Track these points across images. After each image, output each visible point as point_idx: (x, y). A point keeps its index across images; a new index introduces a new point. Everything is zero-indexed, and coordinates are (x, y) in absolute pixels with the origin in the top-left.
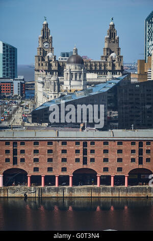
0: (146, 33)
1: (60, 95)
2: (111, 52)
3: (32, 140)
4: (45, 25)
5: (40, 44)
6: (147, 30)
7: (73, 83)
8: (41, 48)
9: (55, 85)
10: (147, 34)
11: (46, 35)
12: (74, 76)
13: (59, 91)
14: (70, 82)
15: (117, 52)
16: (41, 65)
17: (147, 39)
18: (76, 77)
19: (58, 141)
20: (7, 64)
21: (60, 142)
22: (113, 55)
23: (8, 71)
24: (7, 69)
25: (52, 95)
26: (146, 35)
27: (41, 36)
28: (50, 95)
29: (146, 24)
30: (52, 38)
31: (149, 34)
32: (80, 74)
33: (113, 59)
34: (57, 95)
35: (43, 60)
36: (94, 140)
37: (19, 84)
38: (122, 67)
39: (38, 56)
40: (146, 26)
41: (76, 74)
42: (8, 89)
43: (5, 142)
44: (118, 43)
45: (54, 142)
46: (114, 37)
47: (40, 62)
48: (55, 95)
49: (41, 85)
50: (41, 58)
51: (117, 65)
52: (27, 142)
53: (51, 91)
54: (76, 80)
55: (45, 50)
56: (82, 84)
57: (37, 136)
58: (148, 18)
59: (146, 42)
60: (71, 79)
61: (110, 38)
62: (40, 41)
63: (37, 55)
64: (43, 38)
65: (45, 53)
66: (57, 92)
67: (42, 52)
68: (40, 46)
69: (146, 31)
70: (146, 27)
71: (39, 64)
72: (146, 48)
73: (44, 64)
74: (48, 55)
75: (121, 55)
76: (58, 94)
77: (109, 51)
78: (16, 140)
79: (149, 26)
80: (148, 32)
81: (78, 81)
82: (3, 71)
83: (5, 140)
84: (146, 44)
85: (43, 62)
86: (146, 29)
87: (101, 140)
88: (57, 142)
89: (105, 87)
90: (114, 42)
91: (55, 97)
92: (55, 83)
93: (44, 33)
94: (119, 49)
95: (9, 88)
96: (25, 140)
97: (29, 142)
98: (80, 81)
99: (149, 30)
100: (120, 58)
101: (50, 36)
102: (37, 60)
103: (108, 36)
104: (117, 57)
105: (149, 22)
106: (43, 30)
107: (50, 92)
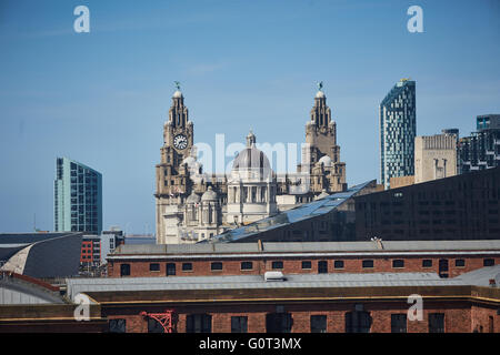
0: (382, 132)
1: (222, 231)
2: (320, 155)
3: (207, 259)
4: (178, 99)
5: (167, 140)
6: (386, 125)
7: (248, 208)
8: (168, 148)
9: (210, 211)
10: (386, 133)
11: (179, 121)
12: (250, 194)
13: (219, 223)
14: (242, 207)
15: (333, 155)
16: (169, 183)
17: (386, 145)
18: (254, 196)
19: (265, 259)
20: (81, 207)
21: (269, 263)
22: (325, 160)
23: (81, 222)
24: (81, 218)
25: (205, 231)
26: (382, 136)
27: (170, 122)
28: (200, 232)
29: (382, 112)
30: (192, 126)
31: (390, 133)
32: (263, 189)
33: (326, 169)
34: (215, 232)
35: (174, 172)
36: (343, 257)
37: (111, 240)
38: (345, 185)
39: (164, 166)
40: (382, 116)
41: (254, 189)
42: (87, 254)
43: (148, 264)
44: (334, 135)
45: (255, 263)
46: (327, 124)
47: (168, 178)
48: (211, 231)
49: (175, 221)
50: (169, 169)
51: (333, 181)
52: (197, 263)
53: (202, 224)
54: (254, 202)
55: (179, 152)
56: (268, 210)
57: (217, 250)
58: (386, 99)
59: (383, 151)
60: (243, 201)
61: (317, 125)
62: (168, 134)
63: (159, 163)
64: (173, 126)
65: (178, 158)
66: (215, 226)
67: (171, 156)
68: (168, 145)
69: (382, 127)
70: (382, 120)
71: (166, 182)
72: (383, 163)
73: (177, 181)
74: (184, 161)
75: (341, 160)
76: (217, 228)
77: (316, 153)
78: (172, 259)
79: (388, 118)
80: (388, 129)
81: (259, 203)
82: (72, 222)
83: (149, 260)
84: (383, 155)
85: (174, 178)
86: (382, 124)
87: (358, 257)
88: (262, 262)
89: (323, 206)
90: (326, 134)
91: (211, 235)
92: (210, 206)
93: (174, 116)
94: (336, 149)
95: (89, 251)
96: (193, 259)
97: (201, 263)
98: (263, 203)
99: (389, 124)
100: (340, 167)
101: (188, 123)
102: (162, 173)
103: (313, 122)
104: (333, 164)
105: (389, 109)
106: (174, 110)
107: (200, 226)
